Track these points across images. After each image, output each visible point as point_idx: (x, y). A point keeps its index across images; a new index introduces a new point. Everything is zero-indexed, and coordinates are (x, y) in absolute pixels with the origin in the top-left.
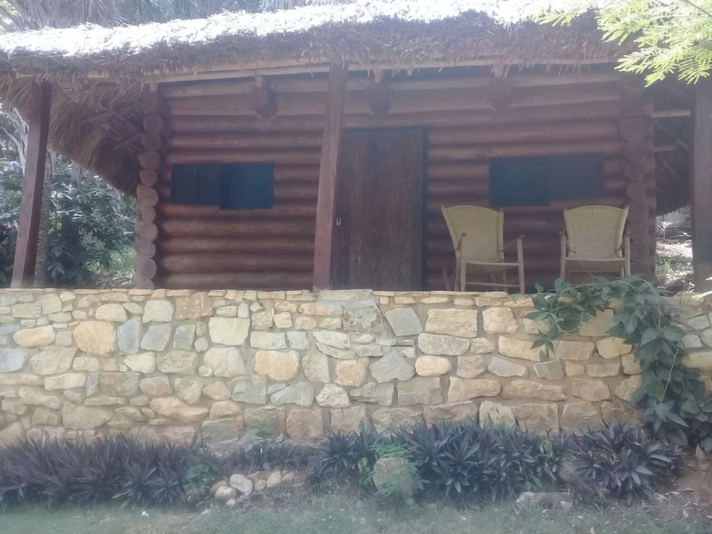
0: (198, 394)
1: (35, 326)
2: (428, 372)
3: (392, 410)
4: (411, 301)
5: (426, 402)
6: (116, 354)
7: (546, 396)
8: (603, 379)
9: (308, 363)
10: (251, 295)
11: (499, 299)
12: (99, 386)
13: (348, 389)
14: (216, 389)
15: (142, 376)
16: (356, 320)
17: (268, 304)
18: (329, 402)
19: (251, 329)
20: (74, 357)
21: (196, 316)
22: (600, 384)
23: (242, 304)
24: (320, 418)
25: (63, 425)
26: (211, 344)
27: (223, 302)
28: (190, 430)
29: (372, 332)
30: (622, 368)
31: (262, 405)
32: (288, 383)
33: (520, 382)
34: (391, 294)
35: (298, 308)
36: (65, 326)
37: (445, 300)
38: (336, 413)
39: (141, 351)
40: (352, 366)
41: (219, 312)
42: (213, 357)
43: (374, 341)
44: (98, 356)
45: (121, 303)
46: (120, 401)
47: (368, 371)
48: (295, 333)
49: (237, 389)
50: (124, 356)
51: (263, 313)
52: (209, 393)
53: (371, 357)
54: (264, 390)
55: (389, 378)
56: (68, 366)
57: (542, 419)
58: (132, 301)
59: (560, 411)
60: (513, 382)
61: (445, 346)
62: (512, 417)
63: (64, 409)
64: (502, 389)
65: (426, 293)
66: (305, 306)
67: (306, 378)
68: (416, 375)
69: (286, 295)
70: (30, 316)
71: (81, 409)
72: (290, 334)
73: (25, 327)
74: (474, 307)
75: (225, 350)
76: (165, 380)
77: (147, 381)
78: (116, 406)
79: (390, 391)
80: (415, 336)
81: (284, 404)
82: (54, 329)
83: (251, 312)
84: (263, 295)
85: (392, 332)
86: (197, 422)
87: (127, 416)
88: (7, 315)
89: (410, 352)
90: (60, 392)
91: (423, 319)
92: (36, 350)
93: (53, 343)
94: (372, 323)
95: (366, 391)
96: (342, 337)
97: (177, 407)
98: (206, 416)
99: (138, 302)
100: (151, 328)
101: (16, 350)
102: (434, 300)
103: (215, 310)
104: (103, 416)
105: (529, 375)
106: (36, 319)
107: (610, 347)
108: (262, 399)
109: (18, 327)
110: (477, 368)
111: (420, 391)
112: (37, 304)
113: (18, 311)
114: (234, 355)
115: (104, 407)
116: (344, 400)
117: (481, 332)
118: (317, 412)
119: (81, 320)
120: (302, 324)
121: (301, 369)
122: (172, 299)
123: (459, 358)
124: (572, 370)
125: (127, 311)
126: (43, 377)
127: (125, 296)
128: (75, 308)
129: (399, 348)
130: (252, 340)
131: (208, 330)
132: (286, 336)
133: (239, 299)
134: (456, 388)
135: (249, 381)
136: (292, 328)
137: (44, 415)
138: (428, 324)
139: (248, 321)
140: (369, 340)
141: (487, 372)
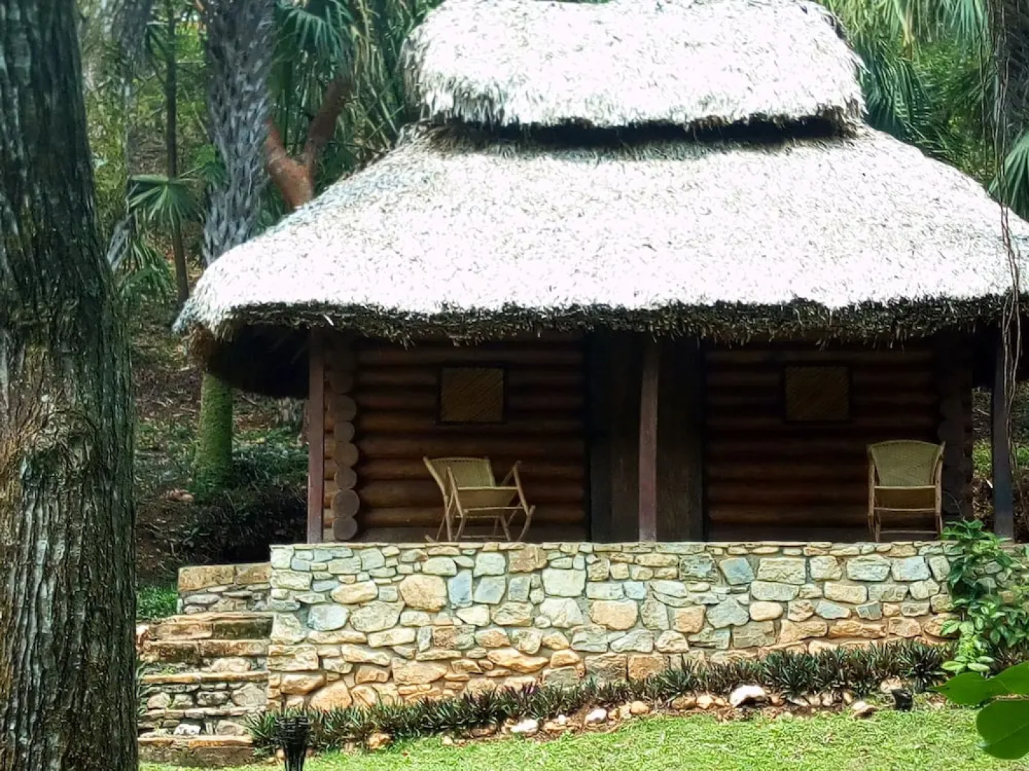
0: (538, 644)
1: (356, 582)
2: (761, 617)
3: (730, 652)
4: (743, 551)
5: (761, 644)
6: (448, 607)
7: (867, 634)
8: (915, 618)
9: (646, 611)
10: (587, 547)
11: (825, 548)
12: (433, 640)
13: (687, 634)
14: (554, 637)
15: (478, 628)
16: (692, 570)
17: (603, 556)
18: (668, 648)
19: (587, 580)
20: (402, 612)
21: (531, 568)
22: (913, 622)
23: (578, 556)
24: (660, 662)
25: (393, 681)
26: (547, 596)
27: (558, 555)
28: (529, 679)
29: (707, 581)
30: (931, 607)
31: (603, 653)
32: (627, 630)
33: (845, 622)
34: (725, 544)
35: (634, 559)
36: (389, 581)
37: (776, 549)
38: (675, 658)
39: (475, 604)
40: (690, 614)
41: (553, 564)
42: (550, 606)
43: (710, 589)
44: (428, 611)
45: (451, 556)
46: (457, 654)
48: (632, 583)
49: (576, 639)
50: (455, 610)
51: (599, 564)
52: (549, 642)
53: (708, 605)
54: (605, 638)
55: (725, 623)
56: (395, 621)
57: (865, 652)
58: (462, 554)
59: (880, 646)
60: (838, 623)
61: (777, 593)
63: (394, 665)
64: (828, 630)
65: (758, 543)
66: (640, 557)
67: (645, 625)
68: (750, 620)
69: (622, 547)
70: (349, 572)
71: (410, 664)
72: (628, 584)
73: (344, 583)
74: (802, 555)
75: (562, 601)
76: (502, 631)
77: (483, 633)
78: (452, 659)
79: (728, 634)
80: (747, 584)
81: (625, 651)
82: (377, 584)
83: (586, 564)
84: (599, 547)
85: (726, 579)
86: (536, 671)
87: (463, 668)
88: (321, 571)
89: (744, 598)
90: (388, 648)
91: (756, 568)
92: (358, 606)
93: (377, 598)
94: (707, 573)
95: (703, 636)
96: (678, 586)
97: (516, 657)
98: (545, 665)
99: (469, 556)
100: (484, 580)
101: (335, 607)
102: (765, 550)
103: (549, 562)
104: (439, 670)
105: (853, 614)
106: (356, 575)
107: (922, 590)
108: (602, 647)
109: (336, 583)
110: (807, 611)
111: (752, 633)
112: (356, 558)
113: (336, 567)
114: (571, 605)
115: (438, 661)
116: (683, 645)
118: (658, 657)
119: (406, 575)
120: (639, 575)
121: (639, 617)
122: (505, 552)
123: (790, 604)
124: (889, 610)
125: (457, 564)
126: (367, 634)
127: (455, 549)
128: (400, 562)
129: (734, 595)
130: (588, 590)
131: (542, 581)
132: (623, 586)
133: (574, 551)
134: (788, 630)
135: (588, 630)
136: (629, 579)
137: (373, 672)
138: (760, 573)
139: (584, 572)
140: (703, 589)
141: (815, 614)
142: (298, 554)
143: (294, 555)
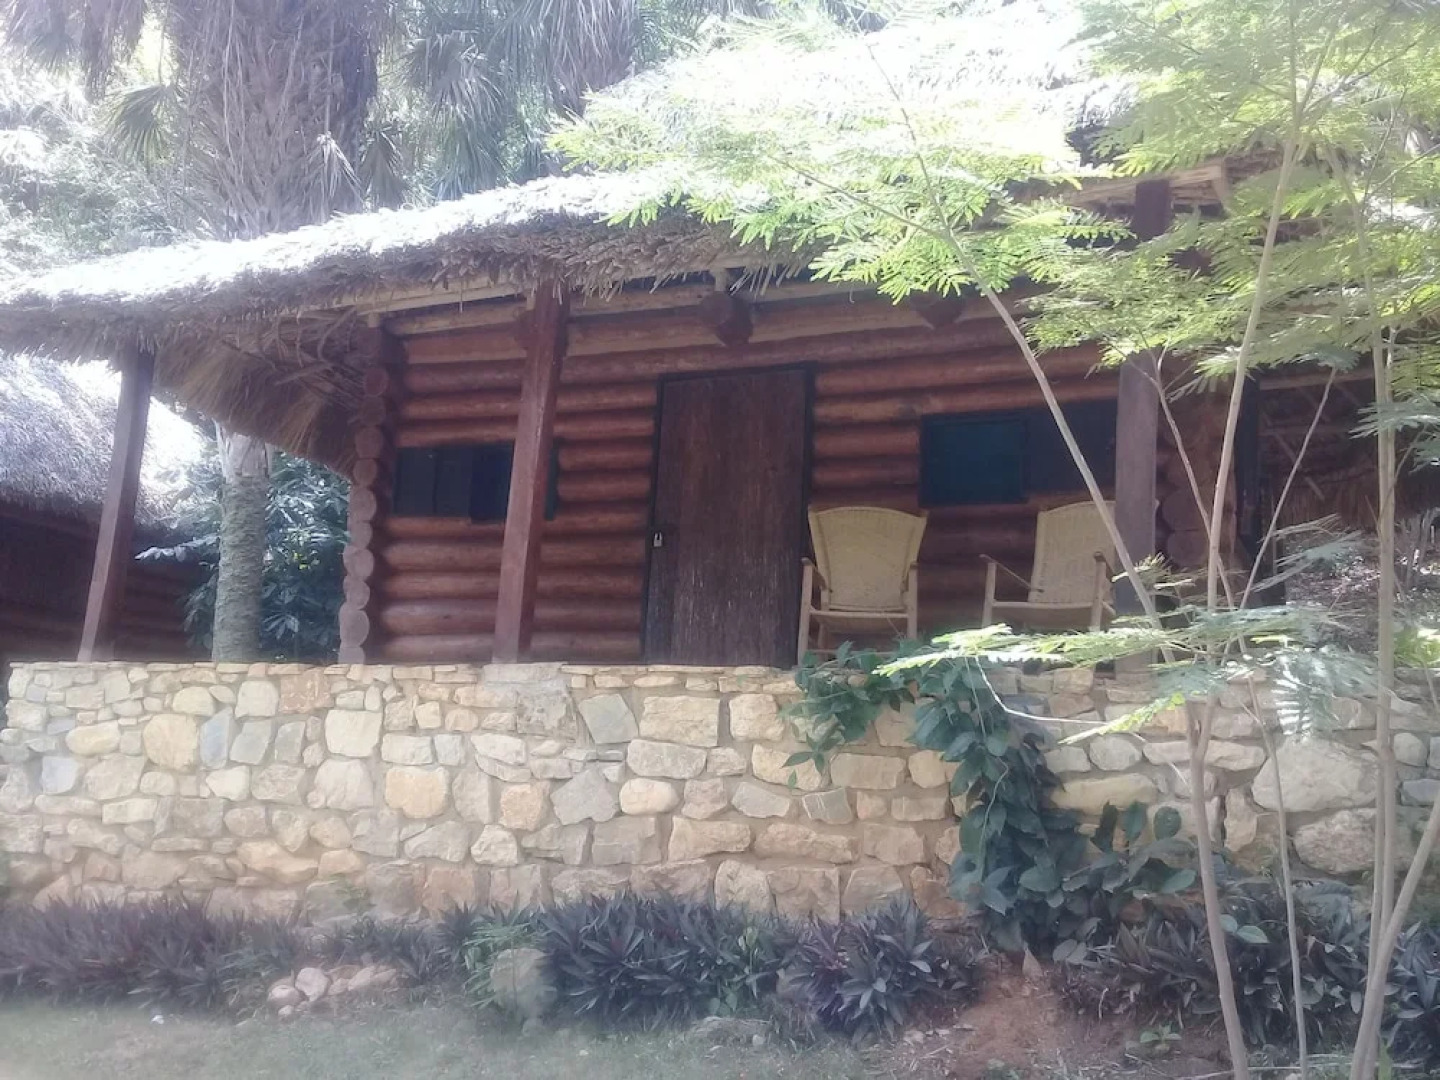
0: (302, 837)
1: (96, 722)
2: (637, 808)
3: (585, 871)
4: (617, 682)
5: (635, 859)
6: (197, 769)
7: (822, 854)
8: (917, 825)
9: (460, 788)
10: (384, 672)
11: (754, 679)
12: (172, 820)
13: (519, 834)
14: (329, 830)
15: (230, 804)
16: (536, 716)
17: (408, 687)
18: (488, 857)
19: (384, 731)
20: (144, 772)
21: (306, 708)
22: (910, 834)
23: (372, 688)
24: (471, 883)
25: (123, 882)
26: (327, 755)
27: (345, 685)
29: (560, 737)
30: (949, 806)
31: (391, 858)
32: (432, 821)
33: (782, 827)
34: (587, 670)
35: (452, 693)
36: (133, 722)
37: (670, 680)
38: (498, 876)
39: (231, 764)
40: (523, 794)
41: (339, 701)
42: (330, 775)
43: (560, 752)
44: (171, 770)
45: (207, 685)
46: (198, 845)
47: (549, 804)
48: (446, 737)
49: (358, 830)
50: (208, 771)
51: (401, 703)
52: (317, 835)
53: (555, 781)
54: (396, 832)
55: (578, 817)
56: (134, 786)
57: (813, 895)
58: (222, 683)
59: (842, 880)
60: (772, 829)
61: (668, 762)
62: (764, 889)
63: (125, 857)
64: (754, 839)
65: (641, 669)
66: (461, 692)
67: (459, 814)
68: (620, 813)
69: (434, 673)
70: (88, 706)
71: (149, 855)
72: (439, 739)
73: (82, 723)
74: (717, 693)
75: (344, 764)
76: (260, 812)
77: (235, 814)
78: (193, 852)
79: (582, 838)
80: (623, 744)
81: (423, 858)
82: (120, 726)
83: (383, 702)
84: (401, 672)
85: (590, 736)
86: (301, 883)
87: (206, 869)
88: (58, 703)
89: (612, 771)
90: (119, 827)
91: (636, 712)
92: (96, 759)
93: (117, 750)
94: (560, 721)
95: (543, 840)
96: (516, 743)
97: (274, 857)
98: (313, 874)
99: (229, 685)
100: (247, 726)
101: (68, 760)
102: (652, 681)
103: (334, 697)
104: (175, 868)
105: (796, 815)
106: (97, 711)
107: (930, 768)
108: (391, 851)
109: (71, 723)
110: (715, 801)
111: (626, 841)
112: (99, 686)
113: (75, 698)
114: (357, 771)
115: (180, 854)
116: (510, 853)
117: (725, 736)
118: (468, 873)
119: (155, 713)
120: (456, 723)
121: (450, 799)
122: (275, 679)
123: (688, 784)
124: (867, 806)
125: (215, 699)
126: (101, 803)
127: (212, 675)
128: (148, 693)
129: (599, 764)
130: (384, 748)
131: (324, 731)
132: (432, 742)
133: (367, 681)
134: (682, 836)
135: (374, 818)
136: (441, 729)
137: (98, 864)
138: (643, 724)
139: (380, 715)
140: (553, 751)
141: (732, 808)
142: (38, 676)
143: (33, 679)
